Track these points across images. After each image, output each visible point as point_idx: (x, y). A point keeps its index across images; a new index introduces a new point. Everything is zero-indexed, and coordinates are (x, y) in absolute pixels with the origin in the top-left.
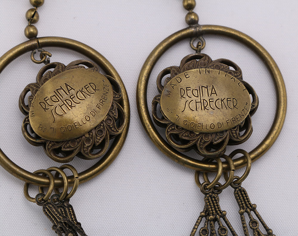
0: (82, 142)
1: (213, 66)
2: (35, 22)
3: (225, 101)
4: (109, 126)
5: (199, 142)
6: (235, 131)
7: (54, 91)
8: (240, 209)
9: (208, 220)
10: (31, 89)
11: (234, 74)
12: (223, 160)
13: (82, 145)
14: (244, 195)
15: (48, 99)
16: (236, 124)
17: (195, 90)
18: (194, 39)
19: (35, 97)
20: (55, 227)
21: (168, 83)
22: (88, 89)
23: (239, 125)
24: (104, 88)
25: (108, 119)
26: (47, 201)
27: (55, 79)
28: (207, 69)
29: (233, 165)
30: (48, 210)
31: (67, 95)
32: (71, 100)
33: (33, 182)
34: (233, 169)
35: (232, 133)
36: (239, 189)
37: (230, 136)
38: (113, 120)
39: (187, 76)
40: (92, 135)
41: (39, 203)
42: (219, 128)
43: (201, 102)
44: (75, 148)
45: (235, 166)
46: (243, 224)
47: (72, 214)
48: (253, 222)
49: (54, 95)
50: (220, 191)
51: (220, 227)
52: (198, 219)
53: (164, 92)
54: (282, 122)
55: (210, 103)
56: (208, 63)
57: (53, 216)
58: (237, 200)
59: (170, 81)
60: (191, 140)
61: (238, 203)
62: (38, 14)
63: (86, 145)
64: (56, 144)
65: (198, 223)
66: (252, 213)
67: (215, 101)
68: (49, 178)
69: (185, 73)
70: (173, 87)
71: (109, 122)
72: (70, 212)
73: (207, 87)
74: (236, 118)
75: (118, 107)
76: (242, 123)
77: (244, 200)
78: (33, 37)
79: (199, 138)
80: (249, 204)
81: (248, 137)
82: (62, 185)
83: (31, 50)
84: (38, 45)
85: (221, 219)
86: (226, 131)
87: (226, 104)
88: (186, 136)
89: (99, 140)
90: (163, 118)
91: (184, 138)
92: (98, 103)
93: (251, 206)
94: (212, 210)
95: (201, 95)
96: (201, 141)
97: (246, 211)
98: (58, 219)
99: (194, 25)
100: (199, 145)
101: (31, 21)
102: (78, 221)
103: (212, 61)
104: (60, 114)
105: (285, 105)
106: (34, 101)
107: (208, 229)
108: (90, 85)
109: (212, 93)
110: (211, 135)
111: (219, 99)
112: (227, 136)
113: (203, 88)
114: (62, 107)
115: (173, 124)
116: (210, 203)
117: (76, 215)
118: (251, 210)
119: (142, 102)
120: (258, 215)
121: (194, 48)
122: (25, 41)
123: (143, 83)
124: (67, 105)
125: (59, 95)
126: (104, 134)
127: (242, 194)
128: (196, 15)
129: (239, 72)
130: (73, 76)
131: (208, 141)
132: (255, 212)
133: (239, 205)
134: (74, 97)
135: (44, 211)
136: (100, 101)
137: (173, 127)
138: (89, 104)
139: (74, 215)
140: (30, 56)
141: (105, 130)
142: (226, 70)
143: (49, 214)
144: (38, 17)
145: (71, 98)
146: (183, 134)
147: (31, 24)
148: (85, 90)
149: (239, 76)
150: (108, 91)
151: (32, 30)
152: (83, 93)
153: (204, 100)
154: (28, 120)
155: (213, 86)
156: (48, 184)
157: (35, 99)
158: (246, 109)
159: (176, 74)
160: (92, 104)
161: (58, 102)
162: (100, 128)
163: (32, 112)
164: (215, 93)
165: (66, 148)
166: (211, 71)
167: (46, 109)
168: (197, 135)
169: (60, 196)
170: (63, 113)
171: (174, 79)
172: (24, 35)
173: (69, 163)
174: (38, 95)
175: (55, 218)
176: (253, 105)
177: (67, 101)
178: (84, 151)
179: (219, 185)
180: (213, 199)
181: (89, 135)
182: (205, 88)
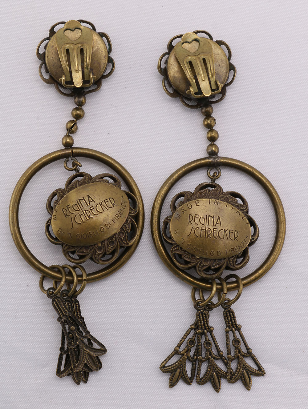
0: (94, 250)
1: (223, 198)
2: (73, 132)
3: (228, 232)
4: (121, 238)
5: (198, 265)
6: (232, 259)
7: (77, 201)
8: (227, 328)
9: (197, 333)
10: (58, 194)
11: (241, 207)
12: (218, 281)
13: (94, 251)
14: (232, 316)
15: (70, 207)
16: (234, 254)
17: (203, 218)
18: (212, 168)
19: (59, 203)
20: (60, 319)
21: (180, 208)
22: (107, 203)
23: (237, 255)
24: (122, 204)
25: (121, 232)
26: (57, 295)
27: (79, 189)
28: (217, 200)
29: (225, 287)
30: (56, 303)
31: (88, 206)
32: (90, 211)
33: (48, 276)
34: (225, 292)
35: (230, 261)
36: (228, 310)
37: (227, 263)
38: (125, 233)
39: (198, 204)
40: (104, 245)
41: (49, 296)
42: (218, 256)
43: (205, 230)
44: (88, 254)
45: (227, 288)
46: (227, 341)
47: (78, 308)
48: (236, 341)
49: (76, 205)
50: (211, 309)
51: (206, 341)
52: (188, 331)
53: (175, 215)
54: (277, 255)
55: (213, 232)
56: (219, 194)
57: (60, 310)
58: (225, 319)
59: (182, 206)
60: (192, 262)
61: (226, 322)
62: (77, 126)
63: (97, 253)
64: (72, 248)
65: (187, 334)
66: (237, 332)
67: (218, 231)
68: (61, 274)
69: (196, 201)
70: (183, 212)
71: (122, 235)
72: (77, 306)
73: (213, 217)
74: (235, 249)
75: (132, 222)
76: (240, 253)
77: (231, 320)
78: (68, 147)
79: (199, 262)
80: (236, 324)
81: (244, 266)
82: (72, 282)
83: (65, 158)
84: (71, 154)
85: (209, 333)
86: (224, 259)
87: (228, 235)
88: (187, 258)
89: (110, 249)
90: (170, 238)
91: (186, 259)
92: (114, 217)
93: (236, 326)
94: (201, 325)
95: (207, 224)
96: (200, 264)
97: (231, 330)
98: (64, 313)
99: (213, 156)
100: (198, 268)
101: (69, 132)
102: (82, 316)
103: (223, 192)
104: (78, 222)
105: (283, 240)
106: (58, 206)
107: (195, 340)
108: (110, 200)
109: (217, 223)
110: (210, 261)
111: (222, 230)
112: (224, 263)
113: (210, 217)
114: (81, 216)
115: (178, 246)
116: (200, 319)
117: (81, 310)
118: (236, 330)
119: (155, 219)
120: (241, 335)
121: (210, 177)
122: (61, 149)
123: (159, 201)
124: (86, 215)
125: (80, 205)
126: (115, 245)
127: (230, 315)
128: (217, 147)
129: (246, 206)
130: (96, 189)
131: (207, 266)
132: (239, 332)
133: (226, 324)
134: (94, 209)
135: (53, 303)
136: (116, 216)
137: (178, 248)
138: (105, 217)
139: (79, 310)
140: (63, 163)
141: (116, 242)
142: (234, 203)
143: (57, 307)
144: (76, 129)
145: (91, 209)
146: (185, 256)
147: (69, 134)
148: (104, 204)
149: (245, 210)
150: (125, 207)
151: (68, 140)
152: (102, 206)
153: (208, 228)
154: (51, 222)
155: (219, 216)
156: (61, 279)
157: (59, 205)
158: (246, 242)
159: (189, 200)
160: (108, 217)
161: (78, 211)
162: (112, 239)
163: (55, 216)
164: (219, 223)
165: (79, 253)
166: (220, 203)
167: (68, 216)
168: (197, 258)
169: (69, 292)
170: (81, 222)
171: (186, 205)
172: (61, 144)
173: (81, 264)
174: (62, 202)
175: (61, 311)
176: (252, 238)
177: (86, 211)
178: (95, 257)
179: (212, 303)
180: (204, 315)
181: (102, 244)
182: (211, 218)
